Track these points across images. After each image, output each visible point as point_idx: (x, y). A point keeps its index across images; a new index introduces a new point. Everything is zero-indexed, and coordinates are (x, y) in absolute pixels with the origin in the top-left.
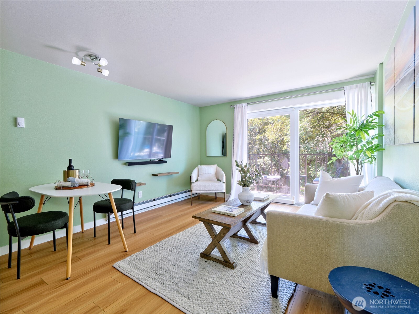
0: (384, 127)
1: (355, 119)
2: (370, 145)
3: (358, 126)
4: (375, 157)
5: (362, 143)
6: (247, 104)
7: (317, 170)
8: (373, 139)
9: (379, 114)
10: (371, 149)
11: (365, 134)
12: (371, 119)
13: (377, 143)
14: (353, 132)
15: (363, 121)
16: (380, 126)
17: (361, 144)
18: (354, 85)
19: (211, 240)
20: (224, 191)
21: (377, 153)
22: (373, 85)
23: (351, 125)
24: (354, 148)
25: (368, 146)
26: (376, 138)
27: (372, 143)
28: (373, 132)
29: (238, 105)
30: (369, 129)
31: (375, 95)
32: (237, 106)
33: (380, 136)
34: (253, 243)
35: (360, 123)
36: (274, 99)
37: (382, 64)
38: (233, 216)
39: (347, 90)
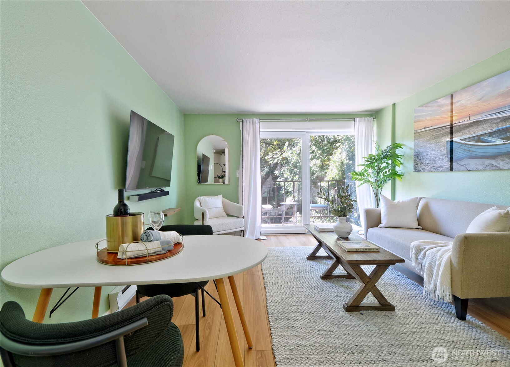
6: (260, 120)
20: (244, 228)
22: (374, 120)
37: (394, 104)
38: (377, 251)
39: (358, 122)
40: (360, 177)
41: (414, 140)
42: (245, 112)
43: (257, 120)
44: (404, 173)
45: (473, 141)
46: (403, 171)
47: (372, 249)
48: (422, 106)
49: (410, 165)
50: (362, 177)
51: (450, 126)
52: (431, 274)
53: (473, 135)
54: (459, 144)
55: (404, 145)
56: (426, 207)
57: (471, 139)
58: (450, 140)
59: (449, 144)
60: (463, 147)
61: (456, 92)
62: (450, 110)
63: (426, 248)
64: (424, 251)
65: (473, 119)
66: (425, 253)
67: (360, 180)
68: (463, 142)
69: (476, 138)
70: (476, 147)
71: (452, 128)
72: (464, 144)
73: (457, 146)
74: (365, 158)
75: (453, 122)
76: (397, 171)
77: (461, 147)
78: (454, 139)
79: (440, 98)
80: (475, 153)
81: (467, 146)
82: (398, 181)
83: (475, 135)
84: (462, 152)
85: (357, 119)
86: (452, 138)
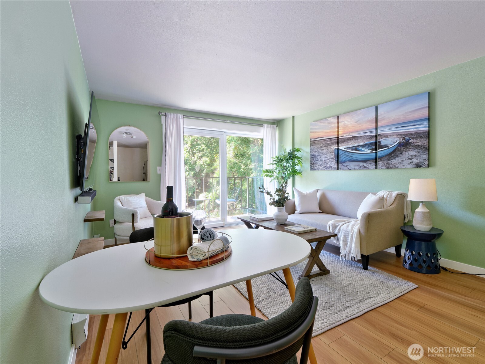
6: (183, 116)
37: (293, 117)
38: (315, 231)
39: (266, 127)
40: (270, 174)
41: (311, 146)
42: (168, 106)
43: (181, 116)
44: (302, 171)
45: (352, 150)
46: (301, 170)
47: (312, 229)
48: (316, 121)
49: (307, 165)
50: (272, 173)
51: (337, 138)
52: (345, 243)
53: (352, 146)
54: (343, 151)
55: (302, 149)
56: (323, 197)
57: (351, 148)
58: (337, 148)
59: (336, 150)
60: (346, 154)
61: (340, 115)
62: (337, 127)
63: (339, 225)
64: (338, 227)
65: (352, 135)
66: (340, 228)
67: (271, 176)
68: (346, 150)
69: (354, 148)
70: (354, 154)
71: (338, 139)
72: (346, 151)
73: (342, 152)
74: (273, 158)
75: (339, 135)
76: (296, 169)
77: (345, 153)
78: (340, 148)
79: (330, 117)
80: (354, 158)
81: (348, 153)
82: (297, 177)
83: (353, 146)
84: (345, 157)
85: (266, 126)
86: (338, 146)
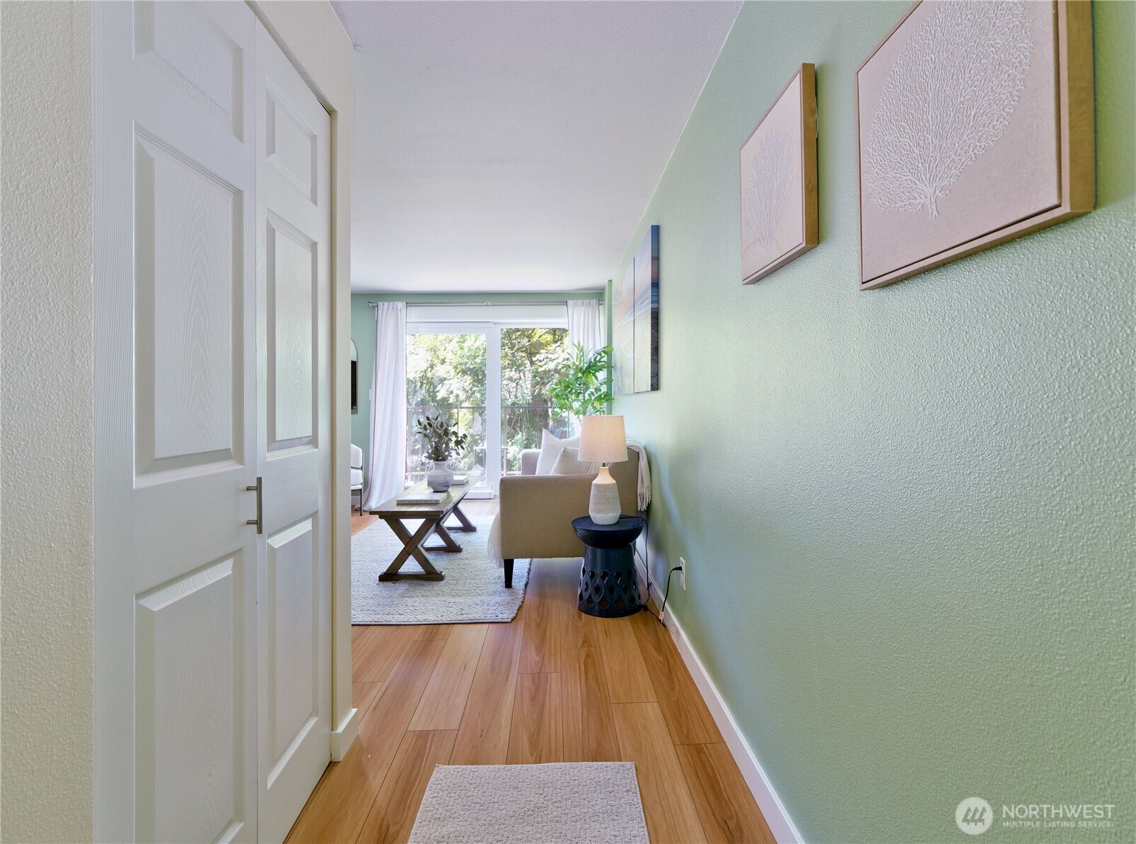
0: (613, 369)
1: (581, 354)
2: (599, 393)
3: (586, 365)
4: (604, 409)
5: (591, 390)
6: (407, 303)
7: (508, 443)
8: (602, 384)
9: (608, 351)
10: (599, 398)
11: (593, 377)
12: (599, 357)
13: (606, 390)
14: (580, 375)
15: (591, 359)
16: (609, 367)
17: (588, 392)
18: (580, 301)
19: (403, 546)
20: (360, 487)
21: (605, 404)
22: (601, 304)
23: (578, 363)
24: (581, 397)
25: (597, 393)
26: (605, 384)
27: (600, 390)
28: (602, 375)
29: (387, 303)
30: (596, 371)
31: (603, 320)
32: (384, 306)
33: (609, 381)
34: (453, 552)
35: (587, 360)
36: (452, 303)
38: (436, 503)
